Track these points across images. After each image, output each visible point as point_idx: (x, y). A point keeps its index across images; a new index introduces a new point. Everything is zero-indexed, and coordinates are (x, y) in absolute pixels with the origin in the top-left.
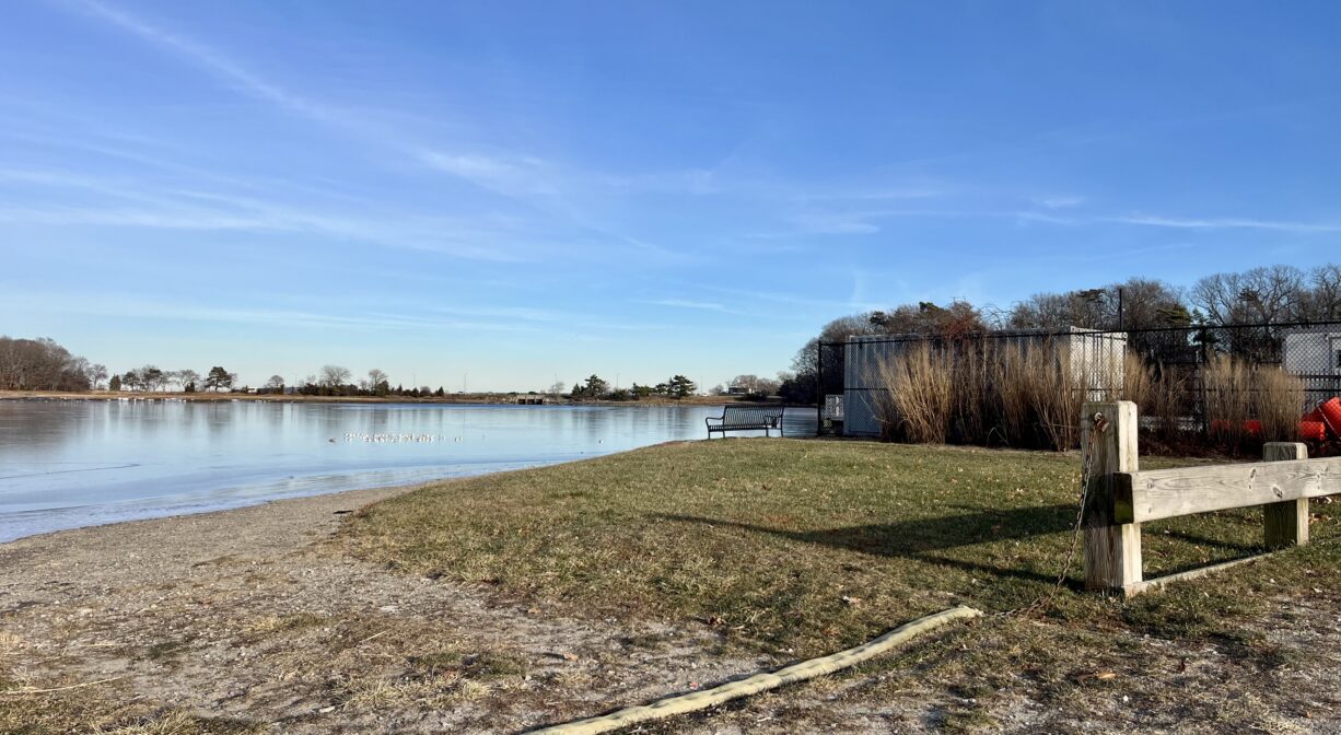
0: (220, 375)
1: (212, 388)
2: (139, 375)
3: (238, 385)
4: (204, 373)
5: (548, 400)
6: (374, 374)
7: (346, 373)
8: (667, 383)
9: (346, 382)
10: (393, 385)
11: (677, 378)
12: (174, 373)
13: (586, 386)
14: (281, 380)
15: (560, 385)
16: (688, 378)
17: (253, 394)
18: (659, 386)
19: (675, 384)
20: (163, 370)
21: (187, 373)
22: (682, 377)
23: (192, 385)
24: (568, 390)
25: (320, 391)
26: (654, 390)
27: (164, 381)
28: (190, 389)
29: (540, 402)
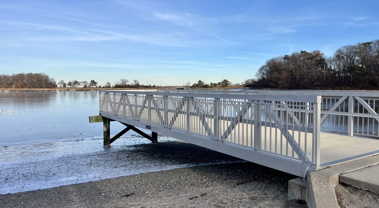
0: (93, 82)
1: (92, 86)
2: (72, 83)
3: (98, 85)
4: (89, 82)
5: (185, 88)
6: (135, 81)
7: (128, 81)
8: (221, 82)
9: (127, 84)
10: (141, 84)
11: (224, 80)
12: (81, 82)
13: (197, 84)
14: (110, 83)
15: (189, 83)
16: (228, 80)
17: (102, 88)
18: (219, 83)
19: (224, 82)
20: (78, 81)
21: (85, 82)
22: (226, 80)
23: (86, 85)
24: (191, 85)
25: (119, 87)
26: (217, 84)
27: (79, 84)
28: (85, 87)
29: (183, 89)
